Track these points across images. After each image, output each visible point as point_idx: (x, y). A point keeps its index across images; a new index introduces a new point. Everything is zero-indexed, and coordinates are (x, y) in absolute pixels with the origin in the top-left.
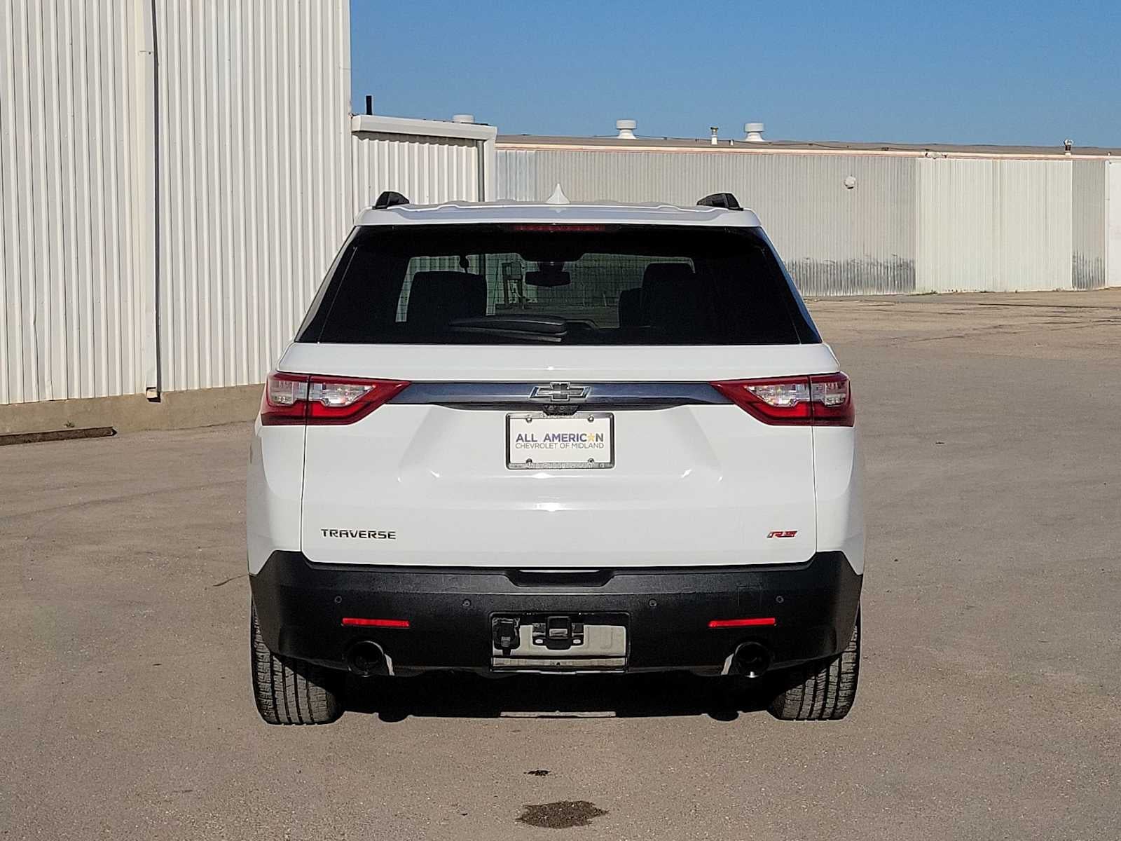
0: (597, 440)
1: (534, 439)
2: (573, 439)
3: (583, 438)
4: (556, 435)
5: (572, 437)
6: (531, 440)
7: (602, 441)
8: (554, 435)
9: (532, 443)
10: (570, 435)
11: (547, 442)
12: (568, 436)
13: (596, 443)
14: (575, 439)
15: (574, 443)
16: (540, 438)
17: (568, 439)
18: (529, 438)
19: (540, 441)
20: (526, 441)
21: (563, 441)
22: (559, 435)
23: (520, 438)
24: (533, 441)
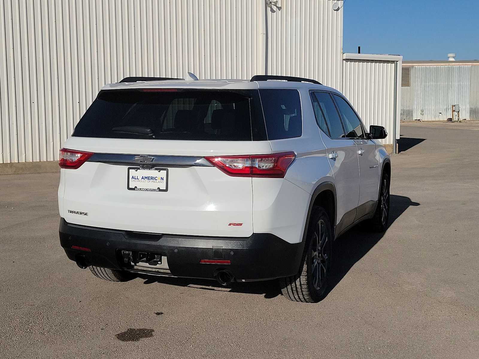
0: (161, 180)
1: (138, 178)
2: (152, 179)
3: (156, 178)
4: (146, 177)
5: (152, 178)
6: (137, 178)
7: (163, 180)
8: (145, 177)
9: (137, 180)
10: (151, 177)
11: (143, 179)
12: (150, 178)
13: (161, 181)
14: (153, 179)
15: (153, 181)
16: (140, 178)
17: (150, 179)
18: (136, 178)
19: (140, 179)
20: (135, 179)
21: (148, 179)
22: (147, 177)
23: (133, 178)
24: (137, 179)
